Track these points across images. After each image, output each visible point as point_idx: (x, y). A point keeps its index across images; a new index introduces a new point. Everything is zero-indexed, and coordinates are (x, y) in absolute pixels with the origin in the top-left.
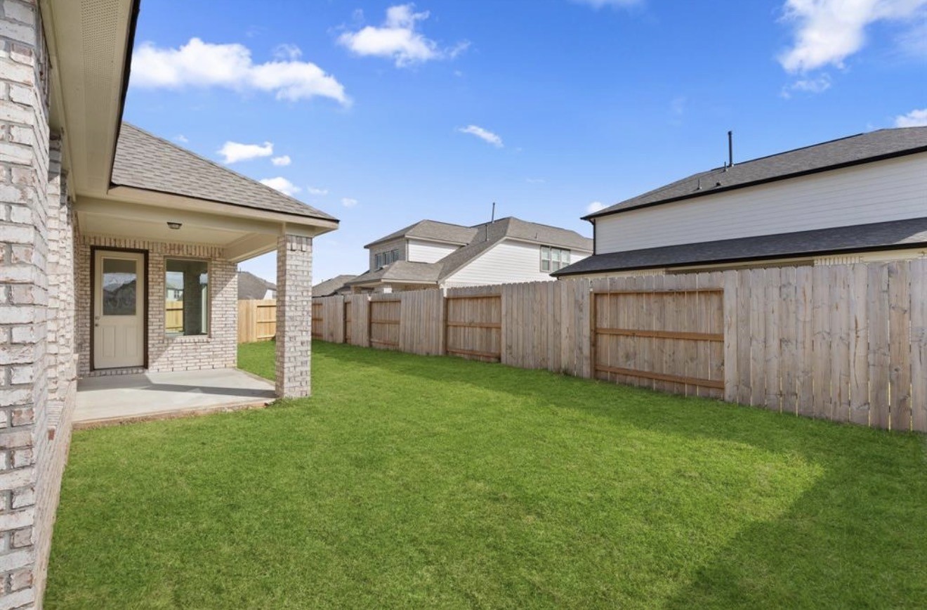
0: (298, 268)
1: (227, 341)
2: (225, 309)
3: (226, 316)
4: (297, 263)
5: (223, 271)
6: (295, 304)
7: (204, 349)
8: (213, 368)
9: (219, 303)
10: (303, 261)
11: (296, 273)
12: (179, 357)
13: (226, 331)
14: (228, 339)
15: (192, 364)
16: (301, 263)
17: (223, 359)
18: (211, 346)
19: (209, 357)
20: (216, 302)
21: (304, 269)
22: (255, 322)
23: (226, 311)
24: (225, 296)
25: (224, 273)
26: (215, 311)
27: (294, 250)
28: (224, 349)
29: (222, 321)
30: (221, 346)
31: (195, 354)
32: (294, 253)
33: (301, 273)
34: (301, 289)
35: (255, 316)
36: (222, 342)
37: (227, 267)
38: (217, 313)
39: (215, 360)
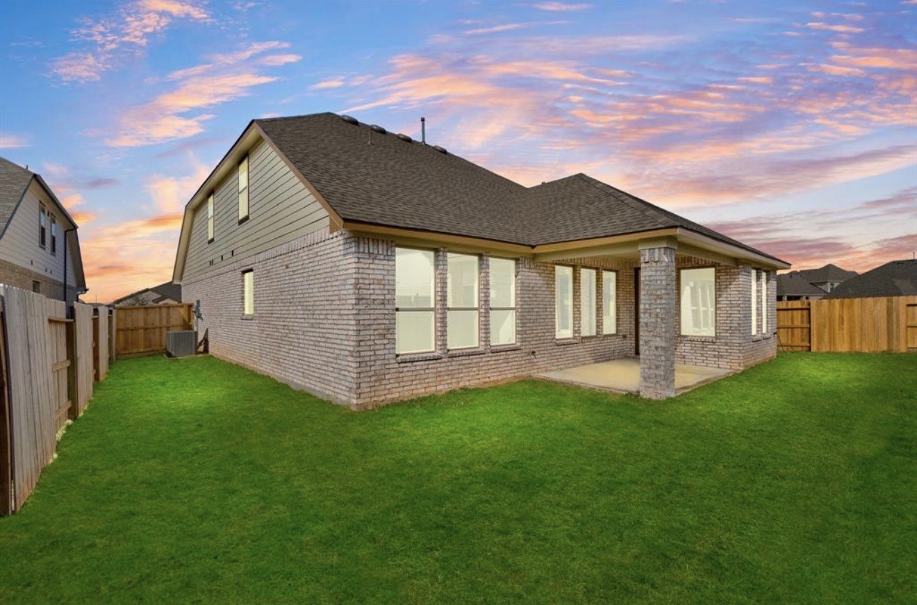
0: (652, 278)
1: (731, 343)
2: (730, 312)
3: (731, 319)
4: (651, 273)
5: (727, 275)
6: (649, 311)
7: (710, 348)
8: (719, 367)
9: (723, 306)
10: (656, 271)
11: (649, 283)
12: (690, 353)
13: (730, 333)
14: (734, 341)
15: (700, 361)
16: (654, 273)
17: (728, 360)
18: (716, 347)
19: (715, 356)
20: (721, 306)
21: (658, 278)
22: (903, 326)
23: (731, 314)
24: (730, 299)
25: (728, 277)
26: (720, 314)
27: (648, 262)
28: (729, 351)
29: (727, 323)
30: (727, 347)
31: (702, 352)
32: (647, 265)
33: (654, 283)
34: (655, 297)
35: (902, 318)
36: (726, 344)
37: (732, 271)
38: (722, 315)
39: (720, 360)
